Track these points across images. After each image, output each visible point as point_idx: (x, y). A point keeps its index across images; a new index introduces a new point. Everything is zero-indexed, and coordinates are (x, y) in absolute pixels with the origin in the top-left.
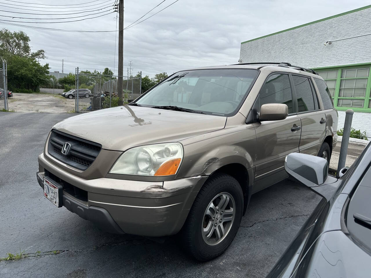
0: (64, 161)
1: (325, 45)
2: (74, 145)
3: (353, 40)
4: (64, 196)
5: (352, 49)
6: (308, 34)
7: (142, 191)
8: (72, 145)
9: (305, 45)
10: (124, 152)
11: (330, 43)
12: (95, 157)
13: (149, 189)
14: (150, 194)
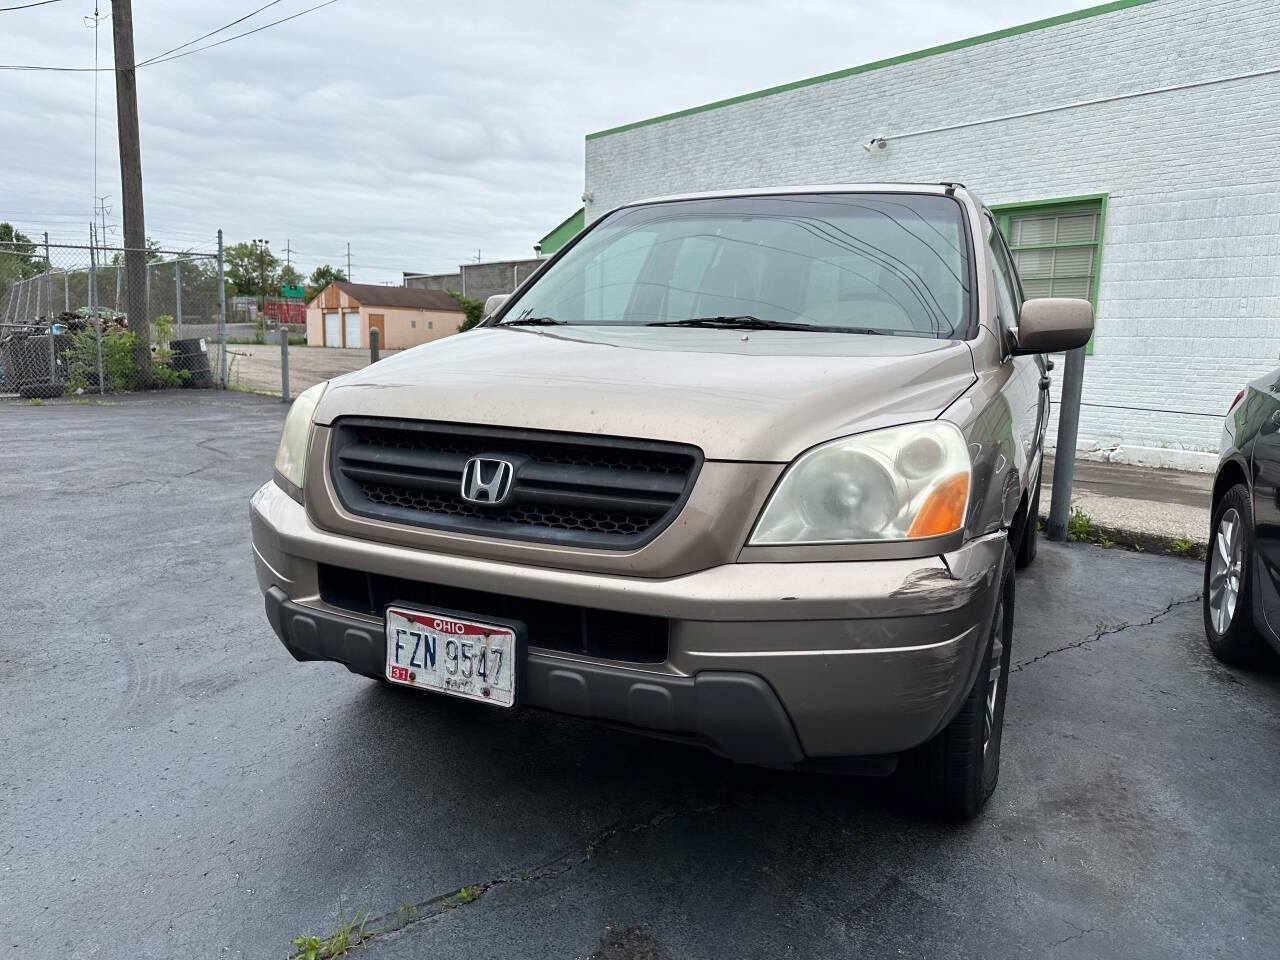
1: (869, 150)
3: (949, 137)
5: (945, 164)
6: (812, 114)
7: (896, 593)
9: (803, 148)
10: (789, 464)
11: (883, 144)
13: (913, 585)
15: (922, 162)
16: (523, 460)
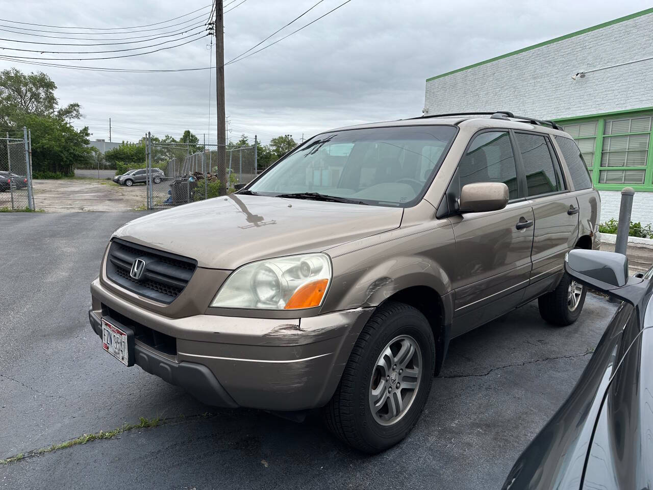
0: (135, 290)
1: (574, 79)
2: (152, 262)
3: (623, 69)
4: (137, 347)
5: (620, 84)
6: (544, 62)
7: (266, 335)
8: (148, 262)
9: (539, 80)
10: (234, 271)
11: (583, 75)
12: (186, 282)
13: (277, 331)
14: (279, 339)
15: (606, 84)
16: (152, 261)
